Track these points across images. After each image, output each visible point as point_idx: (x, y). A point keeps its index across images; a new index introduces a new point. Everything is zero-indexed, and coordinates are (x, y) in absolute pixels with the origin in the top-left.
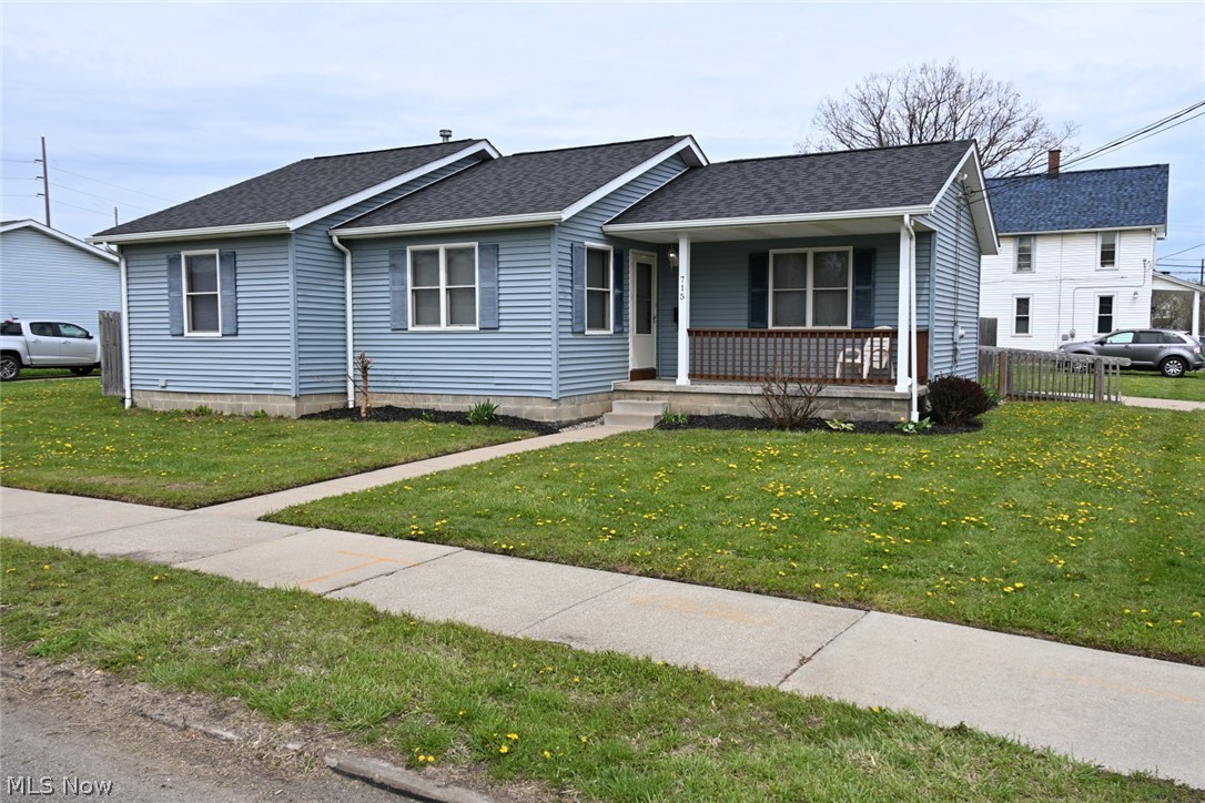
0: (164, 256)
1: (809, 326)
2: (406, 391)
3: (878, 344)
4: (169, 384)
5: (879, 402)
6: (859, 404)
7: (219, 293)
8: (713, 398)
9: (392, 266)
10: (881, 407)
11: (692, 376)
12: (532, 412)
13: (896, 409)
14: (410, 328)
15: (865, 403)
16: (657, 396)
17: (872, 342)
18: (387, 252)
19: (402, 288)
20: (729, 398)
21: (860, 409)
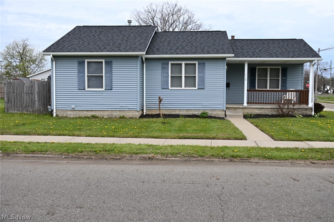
0: (77, 61)
1: (268, 89)
2: (167, 109)
3: (291, 94)
4: (76, 107)
5: (304, 109)
6: (299, 110)
7: (104, 75)
8: (256, 109)
9: (163, 68)
10: (305, 111)
11: (248, 103)
12: (216, 114)
13: (309, 111)
14: (170, 88)
15: (300, 110)
16: (238, 109)
17: (289, 93)
18: (161, 63)
19: (167, 75)
20: (261, 109)
21: (299, 111)
